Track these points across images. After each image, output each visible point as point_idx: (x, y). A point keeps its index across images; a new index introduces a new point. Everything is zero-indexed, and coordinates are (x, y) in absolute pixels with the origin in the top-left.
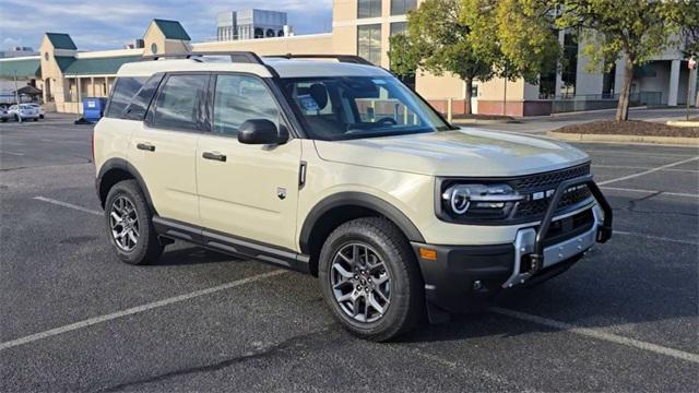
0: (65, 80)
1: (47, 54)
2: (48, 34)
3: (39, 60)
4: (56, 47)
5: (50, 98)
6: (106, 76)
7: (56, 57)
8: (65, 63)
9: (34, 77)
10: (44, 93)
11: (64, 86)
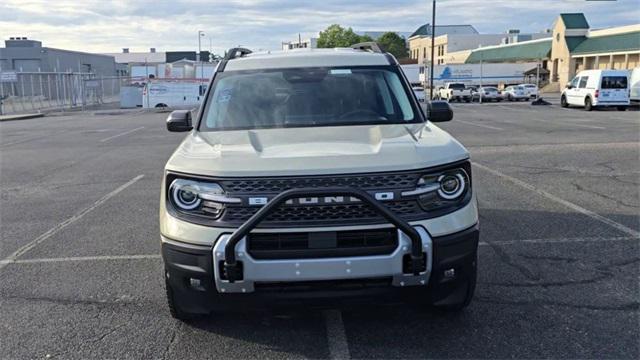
0: (571, 59)
1: (558, 35)
2: (562, 15)
3: (551, 42)
4: (567, 27)
5: (556, 79)
6: (611, 54)
7: (566, 37)
8: (574, 43)
9: (546, 59)
10: (551, 74)
11: (570, 66)
